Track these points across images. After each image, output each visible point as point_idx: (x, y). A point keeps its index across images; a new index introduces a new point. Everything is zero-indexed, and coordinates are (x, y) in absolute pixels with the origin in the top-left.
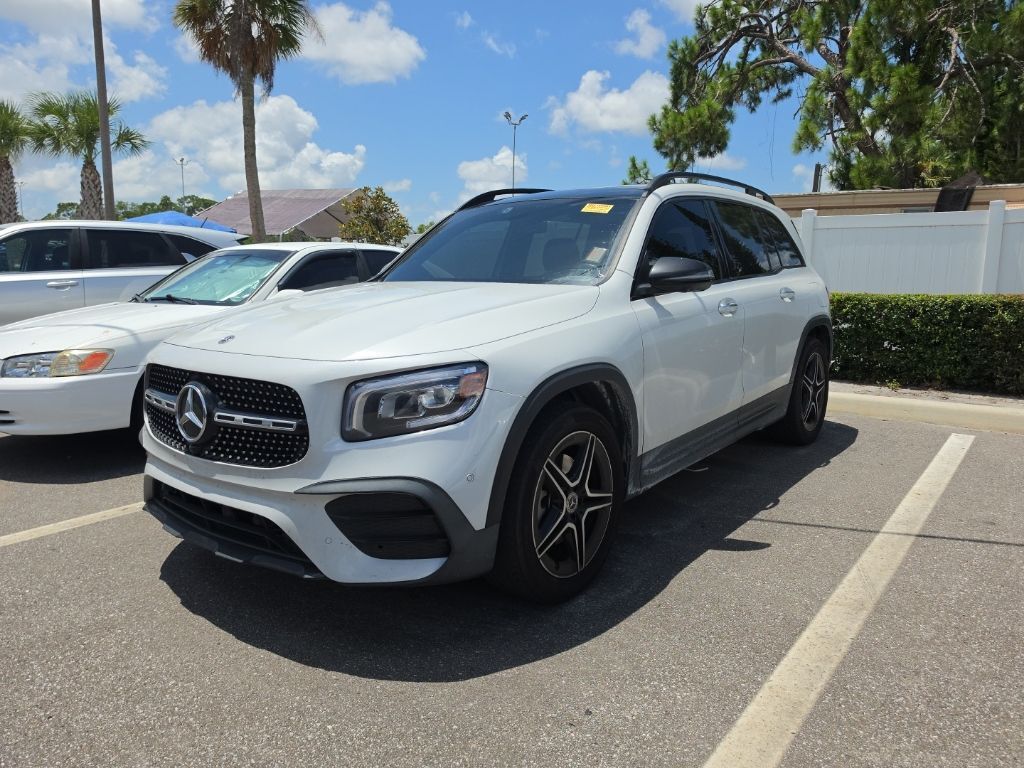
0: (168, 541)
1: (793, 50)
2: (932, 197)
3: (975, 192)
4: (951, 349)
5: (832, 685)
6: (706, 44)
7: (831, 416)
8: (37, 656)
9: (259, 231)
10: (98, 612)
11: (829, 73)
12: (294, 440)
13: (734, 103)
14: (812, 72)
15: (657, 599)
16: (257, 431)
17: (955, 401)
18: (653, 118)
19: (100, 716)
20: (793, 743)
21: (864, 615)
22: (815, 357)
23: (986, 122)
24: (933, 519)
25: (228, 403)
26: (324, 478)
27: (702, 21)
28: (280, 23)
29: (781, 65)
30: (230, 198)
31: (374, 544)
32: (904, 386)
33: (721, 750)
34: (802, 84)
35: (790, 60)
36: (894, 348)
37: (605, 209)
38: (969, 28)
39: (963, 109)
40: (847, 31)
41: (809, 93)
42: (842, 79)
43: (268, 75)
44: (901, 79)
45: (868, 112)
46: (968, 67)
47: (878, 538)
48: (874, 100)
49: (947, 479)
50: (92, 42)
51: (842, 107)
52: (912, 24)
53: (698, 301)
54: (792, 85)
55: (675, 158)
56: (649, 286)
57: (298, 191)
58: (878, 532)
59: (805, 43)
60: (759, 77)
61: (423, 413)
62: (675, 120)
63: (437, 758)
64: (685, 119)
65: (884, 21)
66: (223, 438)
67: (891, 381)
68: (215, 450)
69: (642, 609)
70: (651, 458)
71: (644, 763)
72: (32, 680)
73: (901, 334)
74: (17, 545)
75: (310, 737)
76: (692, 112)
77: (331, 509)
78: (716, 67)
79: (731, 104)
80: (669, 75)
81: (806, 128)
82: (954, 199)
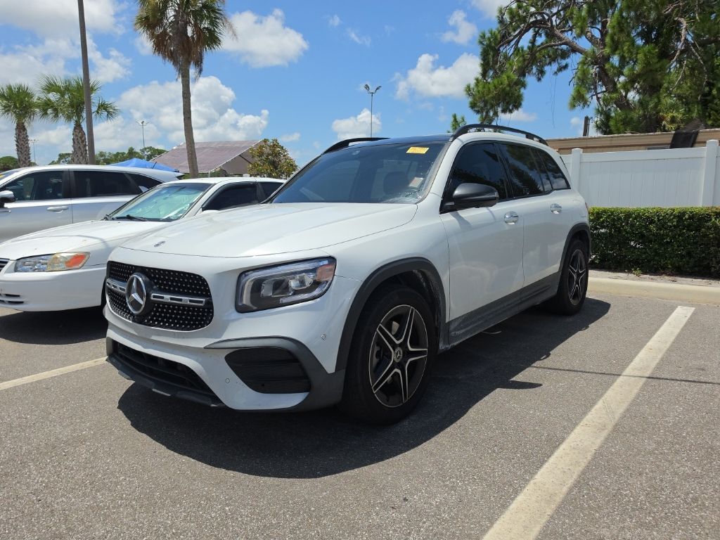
0: (123, 383)
1: (568, 36)
2: (668, 138)
3: (699, 134)
4: (678, 246)
5: (579, 482)
6: (505, 33)
7: (590, 294)
8: (33, 460)
9: (194, 170)
10: (75, 430)
11: (594, 52)
12: (204, 312)
13: (527, 74)
14: (581, 52)
15: (459, 422)
16: (179, 306)
17: (681, 284)
18: (469, 87)
19: (73, 500)
20: (549, 522)
21: (605, 434)
22: (577, 254)
23: (709, 84)
24: (659, 367)
25: (160, 288)
26: (224, 338)
27: (502, 18)
28: (206, 26)
29: (559, 47)
30: (174, 148)
31: (259, 383)
32: (645, 273)
33: (497, 526)
34: (575, 60)
35: (565, 44)
36: (638, 246)
37: (423, 151)
38: (694, 18)
39: (692, 75)
40: (606, 22)
41: (580, 66)
42: (603, 56)
43: (199, 63)
44: (645, 55)
45: (622, 79)
46: (694, 46)
47: (620, 379)
48: (626, 71)
49: (672, 339)
50: (79, 43)
51: (604, 76)
52: (653, 15)
53: (490, 214)
54: (568, 61)
55: (484, 114)
56: (453, 204)
57: (221, 142)
58: (620, 375)
59: (576, 31)
60: (544, 56)
61: (292, 292)
62: (484, 87)
63: (299, 529)
64: (492, 87)
65: (632, 14)
66: (157, 311)
67: (635, 270)
68: (152, 319)
69: (448, 429)
70: (456, 324)
71: (442, 534)
72: (29, 476)
73: (642, 236)
74: (23, 385)
75: (213, 515)
76: (496, 81)
77: (228, 359)
78: (513, 50)
79: (524, 76)
80: (480, 56)
81: (578, 92)
82: (684, 140)
